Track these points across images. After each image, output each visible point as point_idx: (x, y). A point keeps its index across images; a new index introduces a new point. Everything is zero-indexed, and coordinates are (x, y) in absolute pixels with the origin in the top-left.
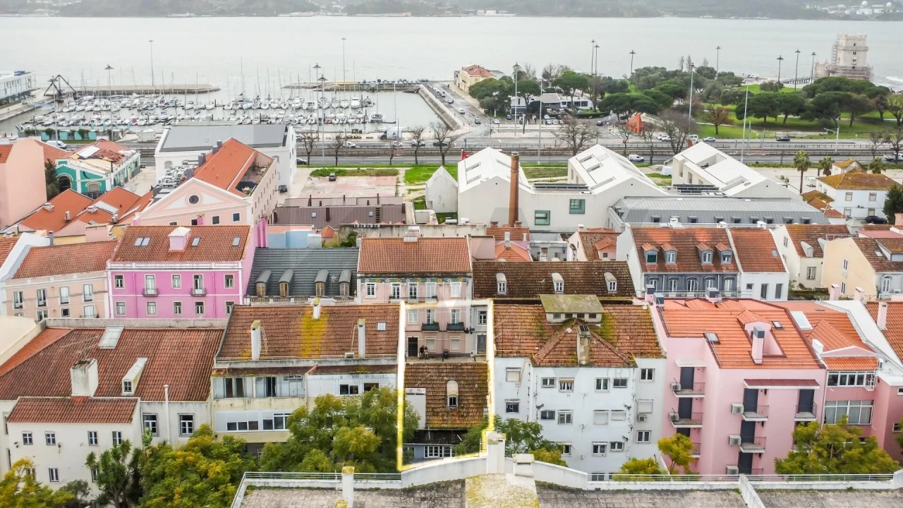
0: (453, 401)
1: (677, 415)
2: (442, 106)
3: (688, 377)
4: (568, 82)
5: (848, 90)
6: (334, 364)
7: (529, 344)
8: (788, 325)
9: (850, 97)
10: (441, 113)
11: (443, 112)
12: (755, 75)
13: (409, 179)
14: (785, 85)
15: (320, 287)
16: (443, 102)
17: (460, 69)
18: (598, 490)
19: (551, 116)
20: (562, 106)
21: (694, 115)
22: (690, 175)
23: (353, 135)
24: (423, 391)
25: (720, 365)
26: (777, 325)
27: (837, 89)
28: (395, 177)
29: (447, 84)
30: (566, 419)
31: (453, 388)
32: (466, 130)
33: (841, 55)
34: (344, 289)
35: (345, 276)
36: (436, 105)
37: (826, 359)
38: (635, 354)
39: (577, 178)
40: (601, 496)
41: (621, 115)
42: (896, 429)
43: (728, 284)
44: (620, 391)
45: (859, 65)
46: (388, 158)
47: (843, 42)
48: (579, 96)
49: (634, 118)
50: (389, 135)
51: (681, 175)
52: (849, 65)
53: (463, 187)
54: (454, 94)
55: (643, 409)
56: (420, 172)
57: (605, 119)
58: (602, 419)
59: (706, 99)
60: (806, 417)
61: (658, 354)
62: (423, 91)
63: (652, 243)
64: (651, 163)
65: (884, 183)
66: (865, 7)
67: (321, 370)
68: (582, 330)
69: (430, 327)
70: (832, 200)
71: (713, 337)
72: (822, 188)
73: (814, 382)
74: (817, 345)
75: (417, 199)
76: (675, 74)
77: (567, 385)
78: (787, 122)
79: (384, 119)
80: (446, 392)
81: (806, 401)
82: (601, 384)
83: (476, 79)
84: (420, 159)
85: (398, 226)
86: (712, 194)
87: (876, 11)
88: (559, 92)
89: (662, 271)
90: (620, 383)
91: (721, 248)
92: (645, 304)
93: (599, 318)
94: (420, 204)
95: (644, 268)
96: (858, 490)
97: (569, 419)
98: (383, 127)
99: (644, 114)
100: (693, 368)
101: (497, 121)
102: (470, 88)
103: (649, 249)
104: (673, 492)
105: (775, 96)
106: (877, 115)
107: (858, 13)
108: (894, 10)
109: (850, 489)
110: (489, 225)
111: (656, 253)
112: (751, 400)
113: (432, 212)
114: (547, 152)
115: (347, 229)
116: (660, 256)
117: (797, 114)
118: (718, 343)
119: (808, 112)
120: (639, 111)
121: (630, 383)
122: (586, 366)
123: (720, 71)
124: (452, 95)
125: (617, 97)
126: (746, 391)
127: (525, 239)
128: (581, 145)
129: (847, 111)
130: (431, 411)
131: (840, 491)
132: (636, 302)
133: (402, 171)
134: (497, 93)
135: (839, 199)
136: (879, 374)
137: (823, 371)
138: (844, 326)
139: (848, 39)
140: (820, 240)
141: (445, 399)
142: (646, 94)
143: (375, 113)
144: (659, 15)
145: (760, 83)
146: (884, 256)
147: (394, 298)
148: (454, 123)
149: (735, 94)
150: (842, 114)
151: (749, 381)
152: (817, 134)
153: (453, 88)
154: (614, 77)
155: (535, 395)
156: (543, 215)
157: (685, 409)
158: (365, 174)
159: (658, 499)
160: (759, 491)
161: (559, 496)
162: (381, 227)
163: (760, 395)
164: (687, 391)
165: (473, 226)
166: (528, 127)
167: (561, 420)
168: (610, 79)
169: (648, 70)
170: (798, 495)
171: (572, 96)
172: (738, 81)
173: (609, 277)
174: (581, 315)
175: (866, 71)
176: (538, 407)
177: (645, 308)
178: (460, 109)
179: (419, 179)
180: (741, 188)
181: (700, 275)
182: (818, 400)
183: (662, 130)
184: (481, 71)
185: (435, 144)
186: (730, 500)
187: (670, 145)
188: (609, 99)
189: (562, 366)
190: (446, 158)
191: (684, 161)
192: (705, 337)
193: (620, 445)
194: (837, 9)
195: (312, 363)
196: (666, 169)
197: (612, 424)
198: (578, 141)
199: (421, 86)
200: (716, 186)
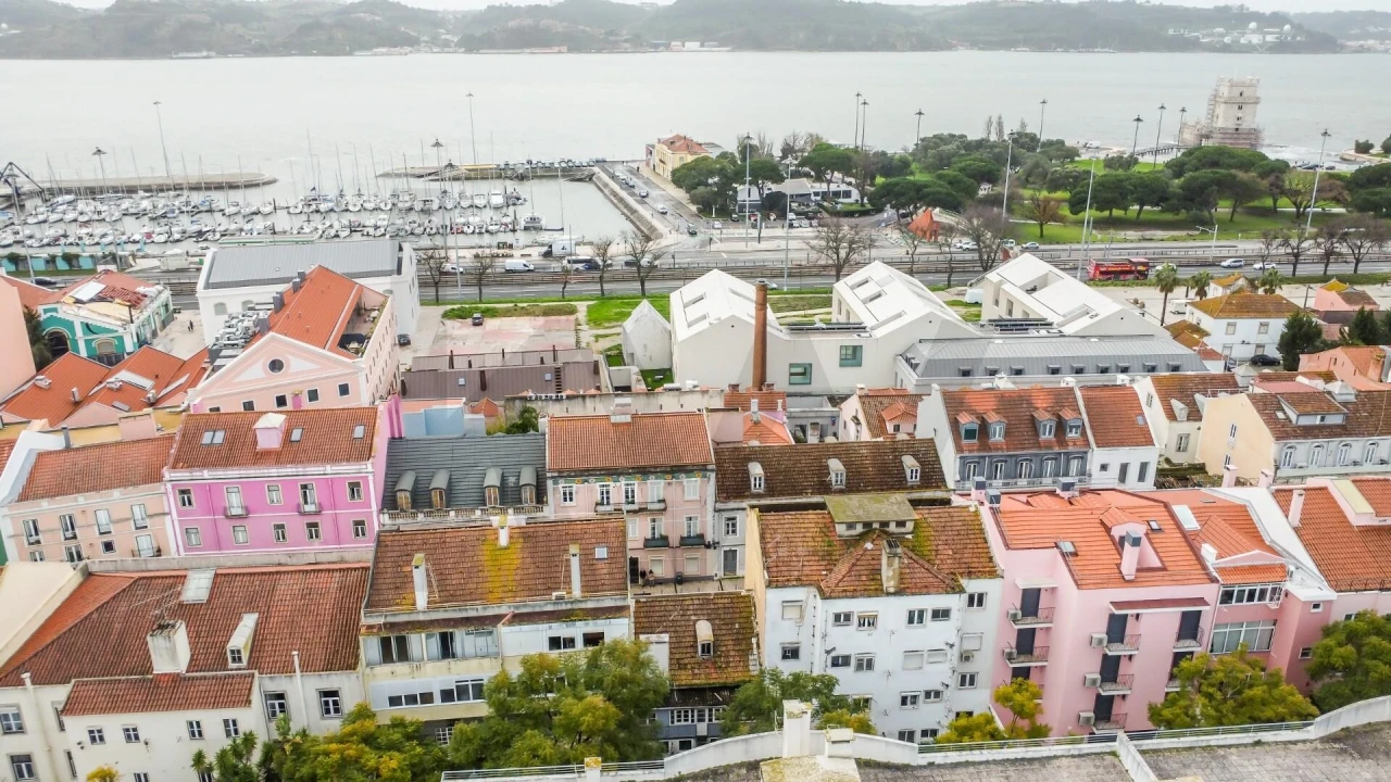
0: (706, 648)
1: (1014, 651)
2: (631, 201)
3: (1031, 601)
4: (823, 160)
5: (1230, 166)
6: (537, 609)
7: (813, 567)
8: (1169, 525)
9: (1234, 177)
10: (630, 214)
11: (634, 211)
12: (1095, 144)
13: (595, 321)
14: (1141, 159)
15: (493, 494)
16: (632, 195)
17: (655, 142)
18: (931, 764)
19: (797, 214)
20: (813, 198)
21: (1010, 210)
22: (1011, 303)
23: (501, 252)
24: (666, 637)
25: (1079, 586)
26: (1154, 525)
27: (1215, 164)
28: (572, 317)
29: (635, 166)
30: (866, 664)
31: (704, 631)
32: (673, 240)
33: (1220, 110)
34: (528, 494)
35: (528, 476)
36: (621, 200)
37: (1221, 570)
38: (961, 574)
39: (848, 313)
40: (936, 772)
41: (902, 211)
42: (1303, 654)
43: (1074, 465)
44: (940, 625)
45: (1245, 126)
46: (559, 288)
47: (1225, 91)
48: (838, 182)
49: (921, 216)
50: (556, 250)
51: (997, 303)
52: (1231, 125)
53: (682, 332)
54: (648, 182)
55: (968, 646)
56: (610, 309)
57: (878, 217)
58: (914, 662)
59: (1025, 182)
60: (1187, 645)
61: (992, 572)
62: (599, 178)
63: (972, 412)
64: (949, 286)
65: (1281, 307)
66: (1254, 32)
67: (519, 619)
68: (890, 546)
69: (657, 542)
70: (1207, 334)
71: (1068, 547)
72: (1195, 316)
73: (1201, 601)
74: (1209, 552)
75: (610, 349)
76: (980, 144)
77: (868, 622)
78: (1142, 216)
79: (543, 223)
80: (695, 636)
81: (1189, 626)
82: (914, 618)
83: (681, 159)
84: (606, 286)
85: (594, 396)
86: (1043, 332)
87: (1269, 38)
88: (807, 175)
89: (984, 450)
90: (941, 614)
91: (1067, 415)
92: (972, 504)
93: (910, 526)
94: (616, 357)
95: (959, 449)
96: (1268, 744)
97: (870, 665)
98: (545, 237)
99: (937, 210)
100: (1039, 590)
101: (717, 224)
102: (674, 173)
103: (966, 420)
104: (1031, 761)
105: (1129, 178)
106: (1269, 202)
107: (1243, 41)
108: (1294, 37)
109: (1258, 743)
110: (727, 389)
111: (976, 427)
112: (1117, 628)
113: (635, 369)
114: (797, 272)
115: (517, 403)
116: (983, 430)
117: (1157, 205)
118: (1075, 554)
119: (1174, 201)
120: (928, 205)
121: (954, 615)
122: (894, 594)
123: (1044, 138)
124: (646, 183)
125: (897, 184)
126: (1112, 617)
127: (780, 408)
128: (847, 260)
129: (1227, 198)
130: (677, 663)
131: (1245, 745)
132: (957, 501)
133: (582, 307)
134: (716, 179)
135: (1218, 332)
136: (1288, 586)
137: (1215, 586)
138: (1243, 524)
139: (1232, 85)
140: (1198, 397)
141: (694, 646)
142: (940, 177)
143: (529, 215)
144: (949, 47)
145: (1102, 156)
146: (1288, 418)
147: (602, 504)
148: (652, 229)
149: (1067, 176)
150: (1221, 203)
151: (1116, 604)
152: (1184, 233)
153: (645, 172)
154: (890, 152)
155: (824, 636)
156: (800, 370)
157: (1026, 642)
158: (526, 312)
159: (1011, 772)
160: (1143, 752)
161: (880, 775)
162: (568, 397)
163: (1130, 622)
164: (1030, 619)
165: (705, 392)
166: (765, 232)
167: (859, 667)
168: (884, 154)
169: (940, 140)
170: (1191, 756)
171: (829, 182)
172: (1071, 154)
173: (909, 462)
174: (885, 524)
175: (1254, 134)
176: (828, 652)
177: (972, 509)
178: (660, 206)
179: (609, 320)
180: (1085, 322)
181: (1036, 455)
182: (1205, 624)
183: (964, 233)
184: (688, 145)
185: (627, 264)
186: (1105, 767)
187: (976, 256)
188: (884, 186)
189: (862, 596)
190: (648, 285)
191: (1001, 283)
192: (1057, 546)
193: (938, 694)
194: (1212, 35)
195: (504, 610)
196: (971, 294)
197: (927, 668)
198: (843, 253)
199: (596, 169)
200: (1049, 320)
